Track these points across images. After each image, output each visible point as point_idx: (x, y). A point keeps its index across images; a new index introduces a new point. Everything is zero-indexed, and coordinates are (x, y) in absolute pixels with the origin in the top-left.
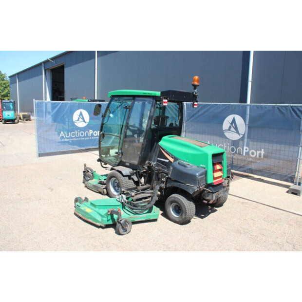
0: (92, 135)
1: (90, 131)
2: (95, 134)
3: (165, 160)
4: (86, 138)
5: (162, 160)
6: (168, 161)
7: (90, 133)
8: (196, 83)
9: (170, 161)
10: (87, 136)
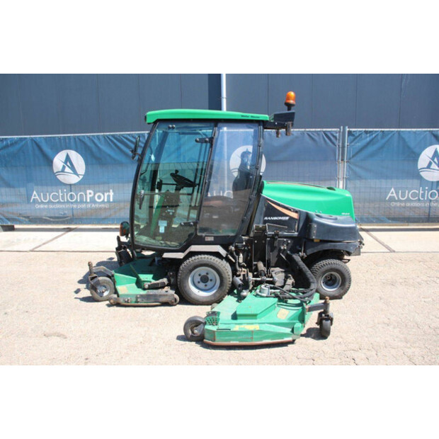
0: (93, 200)
1: (88, 191)
2: (99, 197)
3: (280, 218)
4: (80, 206)
5: (275, 218)
6: (287, 218)
7: (89, 196)
8: (291, 102)
9: (291, 218)
10: (82, 202)
